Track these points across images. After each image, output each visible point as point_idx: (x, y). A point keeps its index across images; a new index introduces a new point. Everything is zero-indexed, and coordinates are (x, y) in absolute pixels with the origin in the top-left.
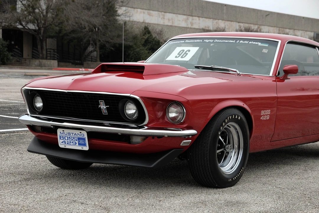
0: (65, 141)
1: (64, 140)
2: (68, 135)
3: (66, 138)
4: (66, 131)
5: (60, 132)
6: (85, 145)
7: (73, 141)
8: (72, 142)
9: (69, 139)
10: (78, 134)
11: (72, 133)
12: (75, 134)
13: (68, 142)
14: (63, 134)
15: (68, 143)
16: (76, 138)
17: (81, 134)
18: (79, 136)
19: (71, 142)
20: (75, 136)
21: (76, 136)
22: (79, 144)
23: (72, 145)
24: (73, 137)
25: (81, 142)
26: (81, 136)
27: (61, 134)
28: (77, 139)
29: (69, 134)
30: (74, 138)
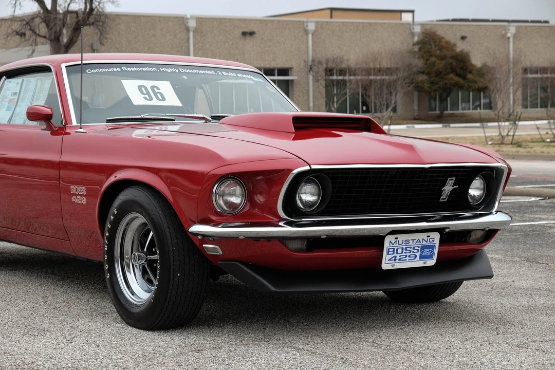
0: (395, 257)
1: (395, 255)
2: (404, 244)
3: (400, 250)
4: (402, 238)
5: (390, 242)
6: (431, 257)
7: (412, 253)
8: (409, 256)
9: (404, 251)
10: (423, 239)
11: (413, 240)
12: (419, 241)
13: (402, 257)
14: (394, 245)
15: (400, 260)
16: (419, 247)
17: (429, 238)
18: (424, 242)
19: (406, 256)
20: (417, 243)
21: (419, 243)
22: (422, 257)
23: (407, 261)
24: (412, 246)
25: (427, 252)
26: (428, 242)
27: (391, 245)
28: (420, 249)
29: (407, 242)
30: (414, 249)
